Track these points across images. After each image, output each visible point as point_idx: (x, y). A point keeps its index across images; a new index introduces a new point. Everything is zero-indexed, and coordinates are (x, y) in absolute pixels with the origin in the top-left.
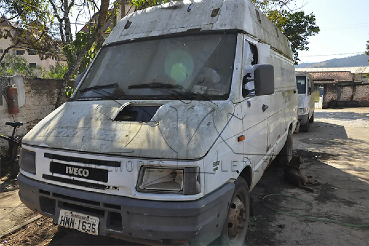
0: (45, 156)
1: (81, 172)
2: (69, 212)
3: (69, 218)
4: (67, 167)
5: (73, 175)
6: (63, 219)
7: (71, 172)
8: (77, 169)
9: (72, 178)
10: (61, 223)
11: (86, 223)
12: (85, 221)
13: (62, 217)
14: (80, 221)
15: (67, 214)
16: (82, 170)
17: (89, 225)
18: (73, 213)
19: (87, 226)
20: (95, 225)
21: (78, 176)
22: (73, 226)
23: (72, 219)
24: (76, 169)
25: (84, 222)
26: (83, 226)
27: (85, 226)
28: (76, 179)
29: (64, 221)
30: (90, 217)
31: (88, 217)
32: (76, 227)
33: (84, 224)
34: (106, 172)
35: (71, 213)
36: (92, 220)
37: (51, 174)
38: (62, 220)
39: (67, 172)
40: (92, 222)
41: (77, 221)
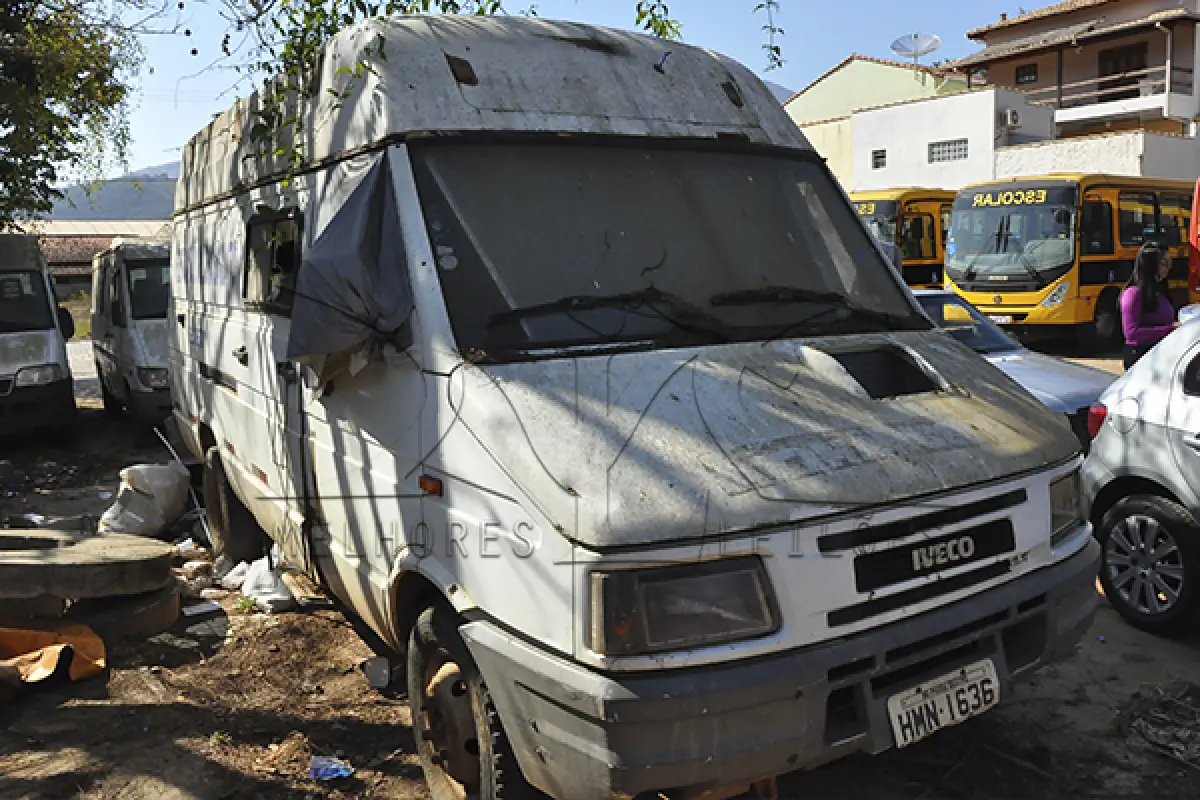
0: (822, 549)
1: (956, 550)
2: (913, 691)
3: (920, 709)
4: (915, 554)
5: (936, 568)
6: (905, 721)
7: (928, 563)
8: (943, 545)
9: (933, 578)
10: (905, 739)
11: (962, 691)
12: (958, 688)
13: (900, 717)
14: (948, 697)
15: (908, 702)
16: (954, 542)
17: (974, 691)
18: (925, 687)
19: (969, 697)
20: (988, 681)
21: (951, 564)
22: (937, 723)
23: (927, 707)
24: (938, 547)
25: (958, 693)
26: (960, 703)
27: (965, 701)
28: (945, 574)
29: (909, 725)
30: (968, 669)
31: (963, 672)
32: (945, 720)
33: (962, 697)
34: (1006, 523)
35: (919, 691)
36: (974, 675)
37: (864, 597)
38: (904, 728)
39: (917, 567)
40: (976, 679)
41: (941, 701)
